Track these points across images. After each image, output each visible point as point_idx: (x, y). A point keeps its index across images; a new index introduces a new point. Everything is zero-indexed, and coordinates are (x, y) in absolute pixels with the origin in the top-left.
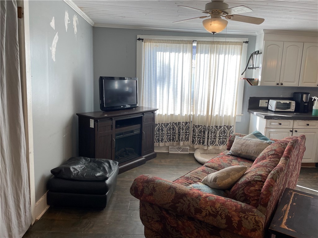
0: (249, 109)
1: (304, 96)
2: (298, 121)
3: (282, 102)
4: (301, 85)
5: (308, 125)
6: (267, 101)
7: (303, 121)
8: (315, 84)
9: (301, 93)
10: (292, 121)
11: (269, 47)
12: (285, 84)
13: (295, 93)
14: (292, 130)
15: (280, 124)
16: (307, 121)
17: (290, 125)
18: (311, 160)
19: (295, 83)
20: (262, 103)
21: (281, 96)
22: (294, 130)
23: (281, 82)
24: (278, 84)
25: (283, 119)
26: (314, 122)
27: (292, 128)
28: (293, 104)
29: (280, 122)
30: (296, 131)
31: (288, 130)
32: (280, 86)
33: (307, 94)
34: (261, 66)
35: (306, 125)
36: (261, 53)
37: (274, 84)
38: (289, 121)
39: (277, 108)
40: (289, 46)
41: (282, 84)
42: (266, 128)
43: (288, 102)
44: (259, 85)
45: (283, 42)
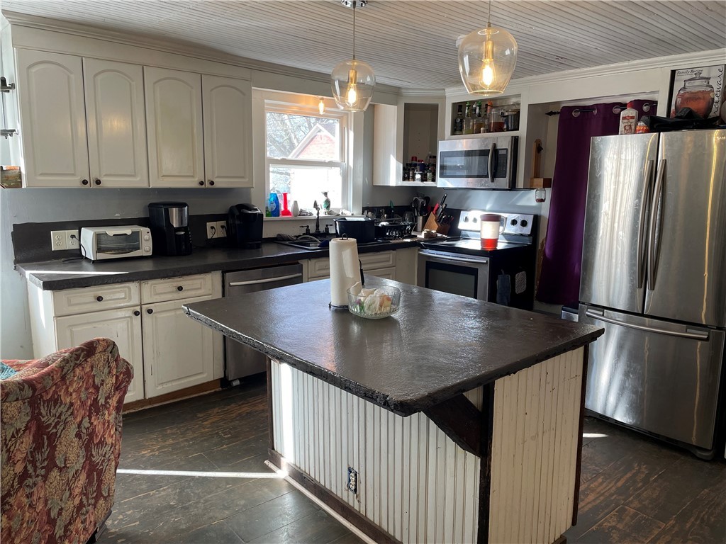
0: (16, 262)
1: (175, 211)
2: (151, 282)
3: (111, 231)
4: (157, 183)
5: (180, 289)
6: (75, 232)
7: (167, 280)
8: (193, 180)
9: (164, 204)
10: (133, 286)
11: (34, 70)
12: (108, 182)
13: (151, 205)
14: (138, 309)
15: (100, 299)
16: (177, 279)
17: (130, 298)
18: (205, 375)
19: (138, 179)
20: (60, 241)
21: (117, 216)
22: (145, 307)
23: (95, 175)
24: (85, 182)
25: (107, 283)
26: (198, 279)
27: (138, 303)
28: (146, 234)
29: (99, 294)
30: (150, 311)
31: (129, 313)
32: (92, 187)
33: (180, 206)
34: (19, 128)
35: (175, 289)
36: (13, 86)
37: (75, 182)
38: (126, 287)
39: (99, 250)
40: (100, 73)
41: (98, 182)
42: (57, 316)
43: (128, 231)
44: (24, 186)
45: (80, 59)
